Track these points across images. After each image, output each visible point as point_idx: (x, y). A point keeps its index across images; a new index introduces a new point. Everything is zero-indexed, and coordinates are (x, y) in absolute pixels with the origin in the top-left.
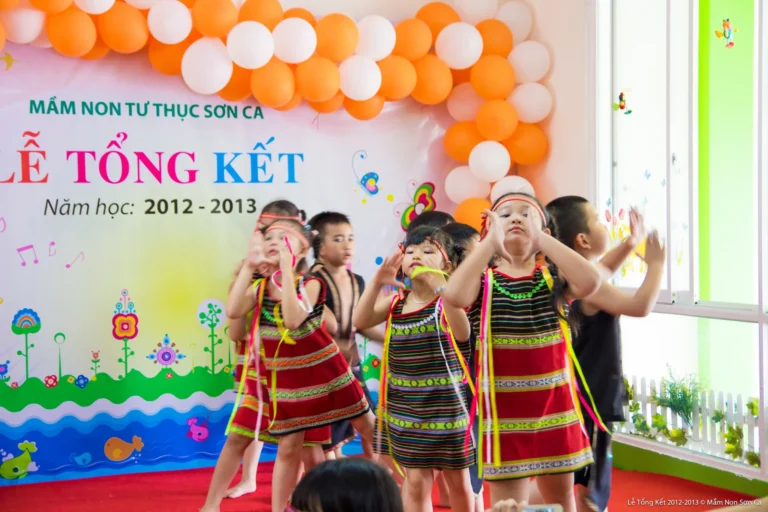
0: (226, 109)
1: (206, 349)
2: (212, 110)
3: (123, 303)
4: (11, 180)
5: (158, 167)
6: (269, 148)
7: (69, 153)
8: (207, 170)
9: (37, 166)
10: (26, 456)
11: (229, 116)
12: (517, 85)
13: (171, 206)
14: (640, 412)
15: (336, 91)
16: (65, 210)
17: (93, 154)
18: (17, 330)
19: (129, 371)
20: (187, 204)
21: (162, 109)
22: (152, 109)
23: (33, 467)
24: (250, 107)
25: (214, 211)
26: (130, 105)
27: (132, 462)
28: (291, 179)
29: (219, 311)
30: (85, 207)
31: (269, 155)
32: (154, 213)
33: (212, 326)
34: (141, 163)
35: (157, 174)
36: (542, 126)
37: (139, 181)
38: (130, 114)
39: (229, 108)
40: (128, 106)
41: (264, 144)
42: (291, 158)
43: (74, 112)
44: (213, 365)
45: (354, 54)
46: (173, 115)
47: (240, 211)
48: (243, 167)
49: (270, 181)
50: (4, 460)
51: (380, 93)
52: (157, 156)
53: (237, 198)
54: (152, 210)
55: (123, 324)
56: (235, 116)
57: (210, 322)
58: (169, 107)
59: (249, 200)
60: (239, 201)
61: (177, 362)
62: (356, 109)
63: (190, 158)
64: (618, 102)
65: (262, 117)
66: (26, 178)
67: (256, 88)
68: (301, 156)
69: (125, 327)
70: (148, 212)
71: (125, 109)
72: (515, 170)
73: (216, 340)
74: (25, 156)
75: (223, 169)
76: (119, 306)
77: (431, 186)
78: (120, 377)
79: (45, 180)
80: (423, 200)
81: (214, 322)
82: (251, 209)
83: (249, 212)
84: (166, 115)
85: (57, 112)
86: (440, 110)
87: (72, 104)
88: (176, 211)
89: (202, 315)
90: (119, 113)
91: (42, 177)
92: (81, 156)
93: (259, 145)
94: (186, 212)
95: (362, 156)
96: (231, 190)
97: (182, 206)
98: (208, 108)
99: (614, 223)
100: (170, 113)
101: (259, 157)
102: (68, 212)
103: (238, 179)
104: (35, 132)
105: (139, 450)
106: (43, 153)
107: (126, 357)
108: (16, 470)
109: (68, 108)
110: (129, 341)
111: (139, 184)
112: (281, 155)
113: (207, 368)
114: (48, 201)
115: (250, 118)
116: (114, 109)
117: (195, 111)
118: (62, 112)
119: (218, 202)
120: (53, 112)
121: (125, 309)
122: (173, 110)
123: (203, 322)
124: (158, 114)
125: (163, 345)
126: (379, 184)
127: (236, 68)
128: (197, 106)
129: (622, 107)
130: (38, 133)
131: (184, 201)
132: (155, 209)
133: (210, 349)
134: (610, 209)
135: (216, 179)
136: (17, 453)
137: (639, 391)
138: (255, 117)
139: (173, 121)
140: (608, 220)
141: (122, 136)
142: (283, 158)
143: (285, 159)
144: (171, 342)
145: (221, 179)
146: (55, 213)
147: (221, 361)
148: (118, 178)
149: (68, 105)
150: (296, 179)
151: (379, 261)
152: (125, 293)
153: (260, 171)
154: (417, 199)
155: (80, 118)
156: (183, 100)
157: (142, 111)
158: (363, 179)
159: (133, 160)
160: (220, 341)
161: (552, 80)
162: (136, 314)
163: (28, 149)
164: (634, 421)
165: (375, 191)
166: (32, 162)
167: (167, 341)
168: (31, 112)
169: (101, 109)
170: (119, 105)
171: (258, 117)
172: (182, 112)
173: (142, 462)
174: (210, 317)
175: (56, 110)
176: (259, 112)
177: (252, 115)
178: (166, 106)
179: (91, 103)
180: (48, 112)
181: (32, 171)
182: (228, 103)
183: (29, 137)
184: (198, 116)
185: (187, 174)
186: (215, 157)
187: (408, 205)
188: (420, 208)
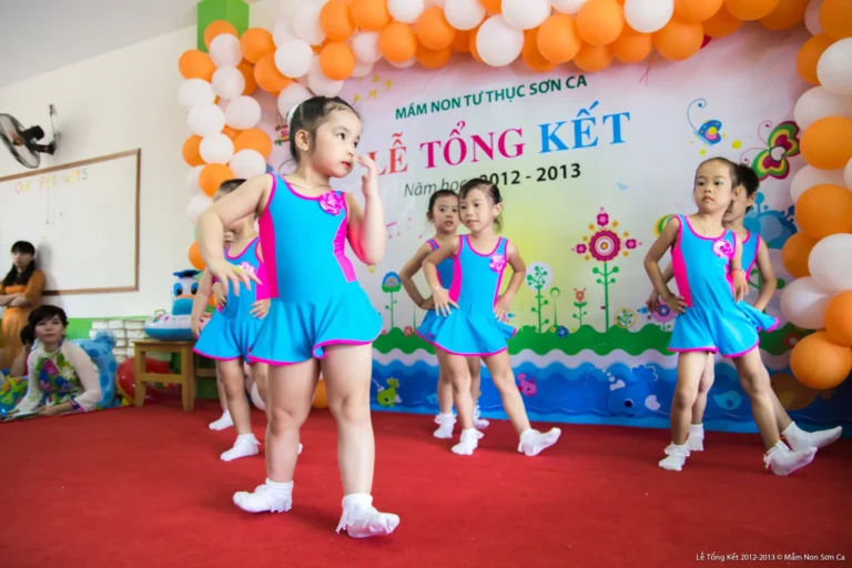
0: (550, 83)
1: (533, 310)
2: (536, 87)
4: (383, 173)
5: (489, 146)
6: (593, 113)
7: (422, 145)
8: (532, 141)
9: (400, 159)
10: (392, 390)
11: (553, 90)
13: (502, 179)
16: (418, 191)
17: (439, 143)
18: (386, 289)
20: (515, 175)
21: (493, 95)
22: (485, 97)
23: (397, 399)
24: (573, 77)
25: (540, 179)
26: (467, 97)
28: (617, 139)
29: (545, 273)
31: (593, 120)
33: (539, 287)
34: (477, 145)
35: (489, 152)
37: (475, 160)
38: (468, 104)
39: (553, 82)
40: (466, 99)
41: (588, 109)
42: (616, 119)
43: (426, 113)
44: (540, 325)
46: (503, 99)
47: (565, 176)
48: (566, 134)
49: (595, 144)
50: (379, 390)
52: (489, 136)
53: (562, 164)
56: (559, 88)
57: (536, 284)
58: (499, 92)
59: (573, 165)
60: (564, 167)
63: (517, 134)
65: (585, 84)
66: (393, 169)
68: (627, 114)
71: (463, 101)
73: (542, 301)
74: (393, 152)
75: (548, 138)
77: (793, 126)
79: (405, 169)
80: (783, 142)
81: (541, 283)
82: (576, 173)
83: (573, 176)
84: (497, 100)
87: (425, 106)
88: (506, 183)
90: (458, 105)
91: (402, 167)
93: (583, 111)
94: (514, 182)
96: (556, 158)
98: (533, 87)
100: (500, 98)
101: (583, 122)
102: (421, 193)
103: (561, 146)
104: (400, 133)
106: (404, 148)
108: (387, 400)
109: (422, 109)
111: (475, 163)
112: (605, 118)
113: (534, 328)
114: (407, 185)
115: (573, 87)
116: (456, 103)
117: (521, 92)
119: (543, 170)
120: (411, 115)
122: (502, 94)
123: (530, 284)
124: (490, 101)
126: (721, 132)
128: (524, 86)
130: (402, 133)
131: (513, 173)
133: (537, 309)
135: (541, 150)
136: (387, 387)
138: (579, 86)
139: (503, 103)
141: (461, 125)
142: (607, 120)
143: (610, 121)
145: (546, 149)
146: (411, 194)
147: (547, 321)
148: (458, 159)
149: (422, 107)
150: (622, 138)
153: (584, 136)
154: (773, 144)
155: (430, 115)
156: (511, 84)
157: (477, 101)
158: (702, 128)
159: (469, 143)
160: (546, 302)
163: (395, 147)
165: (717, 139)
166: (397, 156)
168: (397, 118)
169: (446, 105)
170: (459, 99)
171: (582, 85)
172: (510, 95)
174: (537, 279)
175: (413, 113)
176: (582, 81)
177: (576, 85)
178: (496, 92)
179: (438, 102)
180: (408, 116)
181: (397, 163)
182: (552, 78)
183: (396, 138)
184: (523, 95)
185: (515, 148)
186: (540, 130)
187: (760, 151)
188: (777, 153)
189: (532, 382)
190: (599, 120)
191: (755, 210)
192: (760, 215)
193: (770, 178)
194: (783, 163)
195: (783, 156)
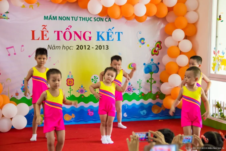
0: (100, 19)
2: (96, 19)
3: (70, 75)
4: (39, 39)
5: (80, 36)
6: (113, 30)
7: (55, 31)
8: (94, 37)
9: (46, 35)
10: (42, 118)
11: (101, 21)
12: (187, 12)
13: (84, 47)
14: (222, 112)
15: (133, 14)
16: (53, 48)
17: (62, 32)
19: (71, 95)
20: (88, 47)
21: (82, 19)
22: (79, 19)
24: (107, 18)
25: (96, 49)
27: (72, 121)
28: (119, 40)
29: (97, 78)
30: (59, 47)
31: (113, 33)
32: (79, 49)
34: (75, 34)
35: (80, 38)
36: (195, 24)
38: (73, 20)
39: (101, 18)
40: (72, 18)
41: (111, 29)
42: (119, 33)
43: (56, 20)
45: (138, 3)
46: (85, 20)
47: (104, 49)
48: (105, 36)
49: (113, 40)
51: (146, 14)
52: (80, 32)
53: (103, 45)
54: (78, 48)
55: (70, 81)
56: (103, 21)
57: (94, 82)
58: (84, 18)
59: (106, 46)
60: (104, 46)
61: (85, 93)
62: (139, 19)
63: (89, 33)
64: (219, 18)
65: (111, 21)
66: (43, 39)
67: (109, 13)
68: (122, 33)
69: (70, 82)
70: (77, 49)
71: (71, 19)
72: (186, 37)
74: (43, 32)
75: (99, 37)
76: (68, 76)
77: (160, 42)
78: (69, 97)
79: (48, 39)
80: (158, 46)
81: (96, 81)
82: (107, 48)
83: (106, 49)
84: (83, 20)
85: (52, 19)
86: (164, 19)
87: (56, 17)
88: (85, 49)
89: (92, 79)
90: (69, 20)
91: (47, 38)
92: (58, 32)
93: (110, 29)
94: (88, 49)
95: (140, 33)
96: (101, 43)
97: (87, 47)
98: (95, 19)
99: (216, 55)
100: (84, 20)
101: (110, 33)
102: (54, 49)
103: (103, 39)
104: (45, 25)
105: (74, 118)
106: (48, 31)
107: (70, 91)
109: (55, 18)
110: (71, 86)
111: (75, 41)
112: (116, 33)
114: (49, 45)
115: (107, 21)
116: (68, 18)
117: (91, 19)
118: (53, 20)
119: (97, 46)
120: (50, 19)
121: (70, 77)
122: (85, 19)
124: (80, 20)
125: (81, 88)
126: (145, 41)
127: (104, 7)
128: (92, 18)
129: (220, 20)
130: (46, 25)
131: (88, 46)
132: (79, 48)
134: (215, 50)
135: (97, 40)
137: (222, 106)
138: (109, 21)
139: (85, 22)
140: (214, 54)
141: (70, 27)
143: (117, 34)
144: (83, 87)
145: (98, 39)
146: (51, 49)
148: (69, 39)
149: (55, 17)
151: (144, 64)
152: (70, 72)
153: (110, 37)
154: (156, 47)
155: (58, 21)
156: (88, 16)
157: (76, 19)
158: (140, 40)
159: (73, 34)
161: (199, 10)
162: (74, 79)
163: (43, 30)
164: (220, 115)
165: (143, 43)
166: (45, 34)
167: (82, 87)
168: (44, 19)
169: (64, 18)
170: (69, 17)
171: (110, 21)
172: (87, 20)
173: (74, 121)
174: (95, 80)
176: (110, 20)
177: (108, 21)
178: (83, 18)
179: (61, 17)
180: (49, 19)
181: (45, 37)
182: (101, 17)
183: (44, 27)
184: (92, 21)
185: (89, 38)
186: (97, 33)
187: (153, 48)
188: (157, 49)
189: (92, 111)
190: (114, 33)
191: (151, 63)
192: (152, 64)
193: (155, 55)
194: (158, 51)
195: (158, 50)
